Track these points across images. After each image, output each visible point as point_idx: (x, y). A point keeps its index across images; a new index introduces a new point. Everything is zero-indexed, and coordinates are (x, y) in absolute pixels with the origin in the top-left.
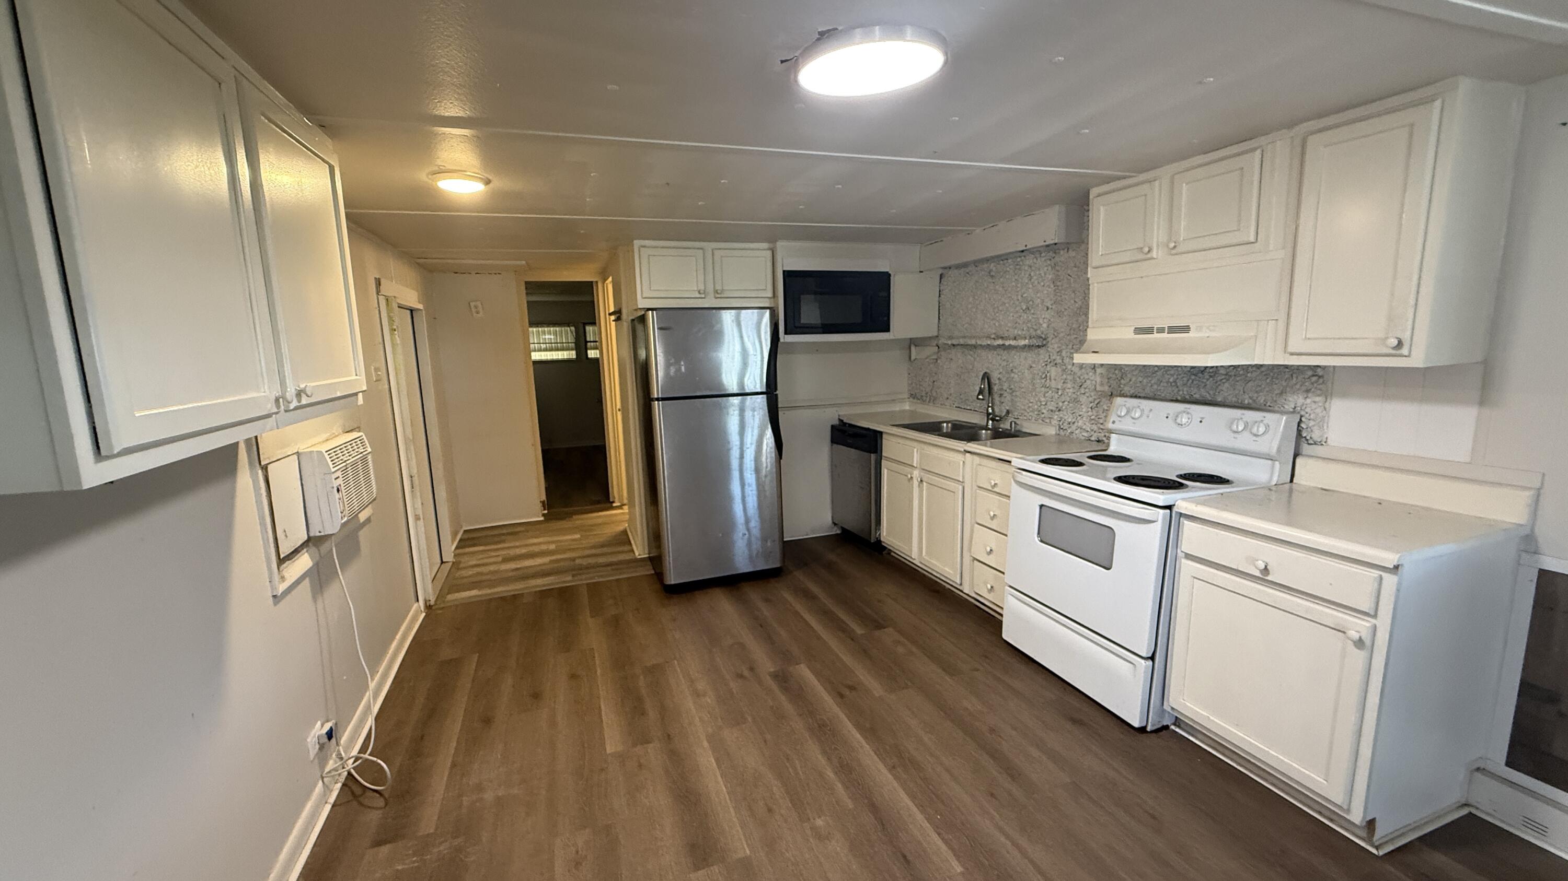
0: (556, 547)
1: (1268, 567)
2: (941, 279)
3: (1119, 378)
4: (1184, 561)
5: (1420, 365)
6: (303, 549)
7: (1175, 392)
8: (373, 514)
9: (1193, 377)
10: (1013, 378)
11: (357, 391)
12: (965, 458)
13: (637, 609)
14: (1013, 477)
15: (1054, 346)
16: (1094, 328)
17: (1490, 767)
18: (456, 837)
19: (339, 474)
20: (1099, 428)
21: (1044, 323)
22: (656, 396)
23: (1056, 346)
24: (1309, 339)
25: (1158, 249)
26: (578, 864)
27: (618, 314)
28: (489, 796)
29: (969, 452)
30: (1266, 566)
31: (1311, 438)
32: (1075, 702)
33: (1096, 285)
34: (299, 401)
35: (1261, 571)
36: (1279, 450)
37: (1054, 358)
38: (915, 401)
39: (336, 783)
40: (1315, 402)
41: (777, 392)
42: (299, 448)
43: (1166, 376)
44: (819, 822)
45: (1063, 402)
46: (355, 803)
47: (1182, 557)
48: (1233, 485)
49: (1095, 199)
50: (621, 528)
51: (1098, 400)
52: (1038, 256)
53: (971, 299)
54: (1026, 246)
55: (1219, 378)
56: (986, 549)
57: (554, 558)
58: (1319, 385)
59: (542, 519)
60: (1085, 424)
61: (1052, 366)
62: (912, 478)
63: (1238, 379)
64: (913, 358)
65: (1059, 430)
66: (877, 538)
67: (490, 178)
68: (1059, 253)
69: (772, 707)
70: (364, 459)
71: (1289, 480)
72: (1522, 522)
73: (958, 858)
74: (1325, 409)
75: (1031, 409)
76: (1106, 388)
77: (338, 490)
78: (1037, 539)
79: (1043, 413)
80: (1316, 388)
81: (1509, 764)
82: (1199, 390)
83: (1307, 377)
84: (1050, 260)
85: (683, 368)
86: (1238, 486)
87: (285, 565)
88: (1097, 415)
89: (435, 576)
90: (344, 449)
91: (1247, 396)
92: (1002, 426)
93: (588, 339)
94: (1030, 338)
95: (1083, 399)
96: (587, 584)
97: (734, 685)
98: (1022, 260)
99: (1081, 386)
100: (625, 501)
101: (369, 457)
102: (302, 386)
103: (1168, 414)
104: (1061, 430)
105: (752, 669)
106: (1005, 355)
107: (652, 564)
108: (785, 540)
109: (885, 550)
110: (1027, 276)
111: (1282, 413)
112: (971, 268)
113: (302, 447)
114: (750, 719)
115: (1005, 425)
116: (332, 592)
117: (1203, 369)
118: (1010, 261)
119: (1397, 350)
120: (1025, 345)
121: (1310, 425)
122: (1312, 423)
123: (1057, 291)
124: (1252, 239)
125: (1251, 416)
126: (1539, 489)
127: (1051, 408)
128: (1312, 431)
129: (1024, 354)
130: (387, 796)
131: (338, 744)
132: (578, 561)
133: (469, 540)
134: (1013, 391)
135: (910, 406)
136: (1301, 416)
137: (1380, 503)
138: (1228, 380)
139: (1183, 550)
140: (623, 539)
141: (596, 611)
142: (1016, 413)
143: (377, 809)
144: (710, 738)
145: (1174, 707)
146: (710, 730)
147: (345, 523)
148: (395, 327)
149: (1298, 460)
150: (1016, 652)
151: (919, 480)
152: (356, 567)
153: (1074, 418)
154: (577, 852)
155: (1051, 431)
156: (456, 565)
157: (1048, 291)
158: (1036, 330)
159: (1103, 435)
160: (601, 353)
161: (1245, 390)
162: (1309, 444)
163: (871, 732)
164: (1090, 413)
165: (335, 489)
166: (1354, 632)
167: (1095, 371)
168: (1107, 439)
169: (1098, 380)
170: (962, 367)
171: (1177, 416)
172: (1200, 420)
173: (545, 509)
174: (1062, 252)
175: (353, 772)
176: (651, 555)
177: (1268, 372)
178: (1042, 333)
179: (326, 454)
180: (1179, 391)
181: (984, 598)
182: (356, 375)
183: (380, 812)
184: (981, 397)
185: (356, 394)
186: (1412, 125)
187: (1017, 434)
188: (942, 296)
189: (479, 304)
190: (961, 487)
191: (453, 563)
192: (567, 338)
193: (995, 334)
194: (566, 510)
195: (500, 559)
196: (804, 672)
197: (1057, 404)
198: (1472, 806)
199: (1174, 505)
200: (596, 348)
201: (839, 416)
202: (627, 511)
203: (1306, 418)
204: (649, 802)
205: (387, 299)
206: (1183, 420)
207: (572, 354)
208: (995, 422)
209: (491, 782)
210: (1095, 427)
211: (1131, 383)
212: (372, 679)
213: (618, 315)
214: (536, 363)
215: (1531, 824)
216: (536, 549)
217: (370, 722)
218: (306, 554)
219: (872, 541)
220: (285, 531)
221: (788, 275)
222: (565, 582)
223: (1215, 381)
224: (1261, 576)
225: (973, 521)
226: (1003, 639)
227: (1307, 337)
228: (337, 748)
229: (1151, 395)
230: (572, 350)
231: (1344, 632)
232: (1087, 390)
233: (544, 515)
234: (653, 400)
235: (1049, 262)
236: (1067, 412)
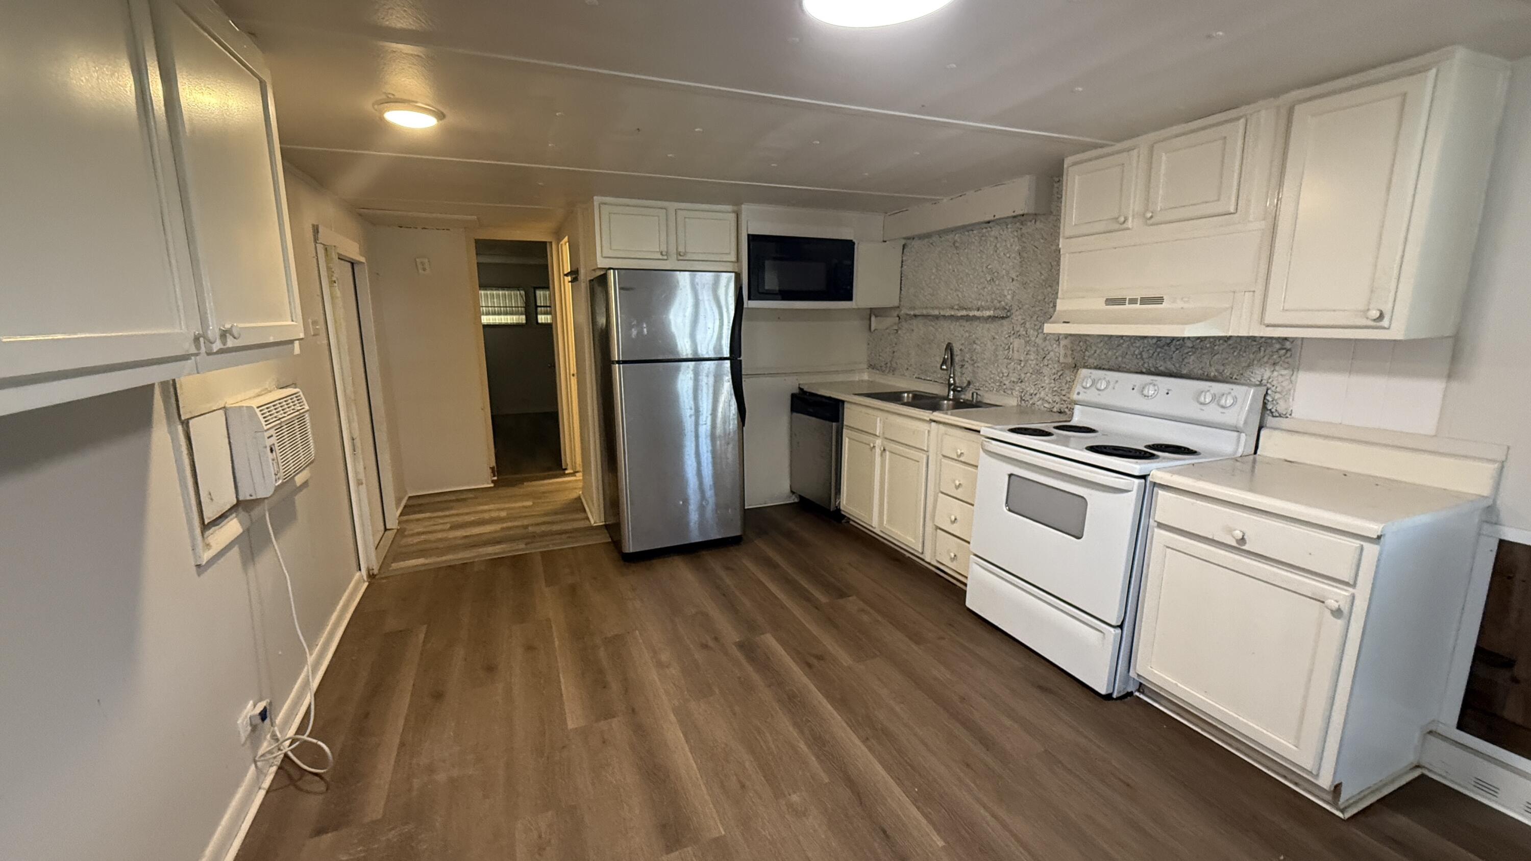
0: (507, 514)
1: (1245, 537)
2: (903, 249)
3: (1084, 350)
4: (1156, 530)
5: (1400, 337)
6: (231, 514)
7: (1140, 364)
8: (311, 477)
9: (1159, 350)
10: (975, 349)
11: (295, 338)
12: (930, 427)
13: (595, 578)
14: (982, 445)
15: (1017, 317)
16: (1063, 298)
17: (1441, 729)
18: (407, 823)
19: (272, 432)
20: (1061, 400)
21: (1009, 294)
22: (617, 359)
23: (1020, 317)
24: (1287, 310)
25: (1133, 218)
26: (541, 849)
27: (574, 274)
28: (441, 777)
29: (934, 421)
30: (1243, 536)
31: (1276, 410)
32: (1041, 670)
33: (1067, 254)
34: (224, 344)
35: (1238, 541)
36: (1246, 422)
37: (1018, 329)
38: (874, 371)
39: (271, 766)
40: (1282, 375)
41: (741, 359)
42: (226, 403)
43: (1132, 349)
44: (795, 798)
45: (1026, 373)
46: (292, 787)
47: (1153, 527)
48: (1200, 456)
49: (1070, 169)
50: (574, 495)
51: (1061, 372)
52: (1005, 227)
53: (934, 271)
54: (994, 216)
55: (1186, 351)
56: (950, 518)
57: (505, 525)
58: (1287, 358)
59: (492, 485)
60: (1047, 395)
61: (1016, 338)
62: (874, 447)
63: (1205, 351)
64: (873, 328)
65: (1021, 402)
66: (837, 507)
67: (445, 112)
68: (1026, 225)
69: (740, 678)
70: (301, 417)
71: (1253, 452)
72: (1485, 494)
73: (938, 831)
74: (1291, 382)
75: (992, 380)
76: (1070, 360)
77: (272, 450)
78: (1005, 509)
79: (1005, 384)
80: (1284, 362)
81: (1461, 726)
82: (1165, 362)
83: (1275, 350)
84: (1017, 231)
85: (645, 330)
86: (1205, 458)
87: (211, 531)
88: (1060, 387)
89: (378, 544)
90: (279, 406)
91: (1213, 369)
92: (963, 396)
93: (539, 304)
94: (995, 309)
95: (1046, 371)
96: (541, 552)
97: (699, 656)
98: (988, 231)
99: (1044, 358)
100: (579, 468)
101: (307, 415)
102: (228, 326)
103: (1135, 386)
104: (1023, 402)
105: (716, 639)
106: (967, 325)
107: (609, 533)
108: (746, 508)
109: (843, 519)
110: (993, 247)
111: (1250, 385)
112: (935, 239)
113: (230, 402)
114: (717, 691)
115: (967, 396)
116: (265, 561)
117: (1168, 341)
118: (975, 232)
119: (1377, 322)
120: (990, 317)
121: (1276, 398)
122: (1277, 396)
123: (1023, 262)
124: (1232, 210)
125: (1217, 388)
126: (1503, 462)
127: (1012, 379)
128: (1277, 403)
129: (988, 326)
130: (328, 779)
131: (272, 724)
132: (531, 529)
133: (414, 506)
134: (974, 362)
135: (869, 377)
136: (1268, 389)
137: (1345, 475)
138: (1194, 353)
139: (1156, 519)
140: (577, 506)
141: (552, 580)
142: (977, 384)
143: (316, 793)
144: (676, 711)
145: (1139, 673)
146: (677, 704)
147: (278, 485)
148: (334, 279)
149: (1262, 432)
150: (980, 620)
151: (882, 449)
152: (293, 533)
153: (1036, 389)
154: (540, 837)
155: (1013, 402)
156: (400, 532)
157: (1013, 262)
158: (1000, 302)
159: (1065, 406)
160: (554, 318)
161: (1212, 363)
162: (1273, 416)
163: (842, 702)
164: (1052, 385)
165: (269, 449)
166: (1333, 601)
167: (1059, 343)
168: (1069, 410)
169: (1062, 352)
170: (923, 339)
171: (1143, 388)
172: (1166, 392)
173: (494, 476)
174: (1029, 224)
175: (290, 754)
176: (607, 523)
177: (1236, 345)
178: (1007, 305)
179: (257, 411)
180: (1144, 363)
181: (947, 567)
182: (293, 321)
183: (321, 797)
184: (944, 367)
185: (291, 342)
186: (1405, 95)
187: (979, 404)
188: (905, 267)
189: (426, 261)
190: (925, 456)
191: (398, 530)
192: (516, 301)
193: (958, 305)
194: (518, 476)
195: (448, 526)
196: (770, 641)
197: (1020, 375)
198: (1426, 768)
199: (1149, 475)
200: (546, 313)
201: (799, 384)
202: (581, 478)
203: (1272, 391)
204: (616, 780)
205: (326, 249)
206: (1150, 392)
207: (522, 319)
208: (956, 393)
209: (444, 761)
210: (1057, 399)
211: (1096, 355)
212: (311, 654)
213: (574, 276)
214: (486, 327)
215: (1481, 784)
216: (486, 516)
217: (309, 699)
218: (235, 520)
219: (832, 510)
220: (210, 494)
221: (752, 238)
222: (517, 550)
223: (1181, 354)
224: (1237, 546)
225: (938, 491)
226: (966, 606)
227: (1285, 308)
228: (272, 728)
229: (1116, 367)
230: (522, 314)
231: (1323, 602)
232: (1050, 362)
233: (493, 481)
234: (613, 362)
235: (1016, 234)
236: (1029, 383)
